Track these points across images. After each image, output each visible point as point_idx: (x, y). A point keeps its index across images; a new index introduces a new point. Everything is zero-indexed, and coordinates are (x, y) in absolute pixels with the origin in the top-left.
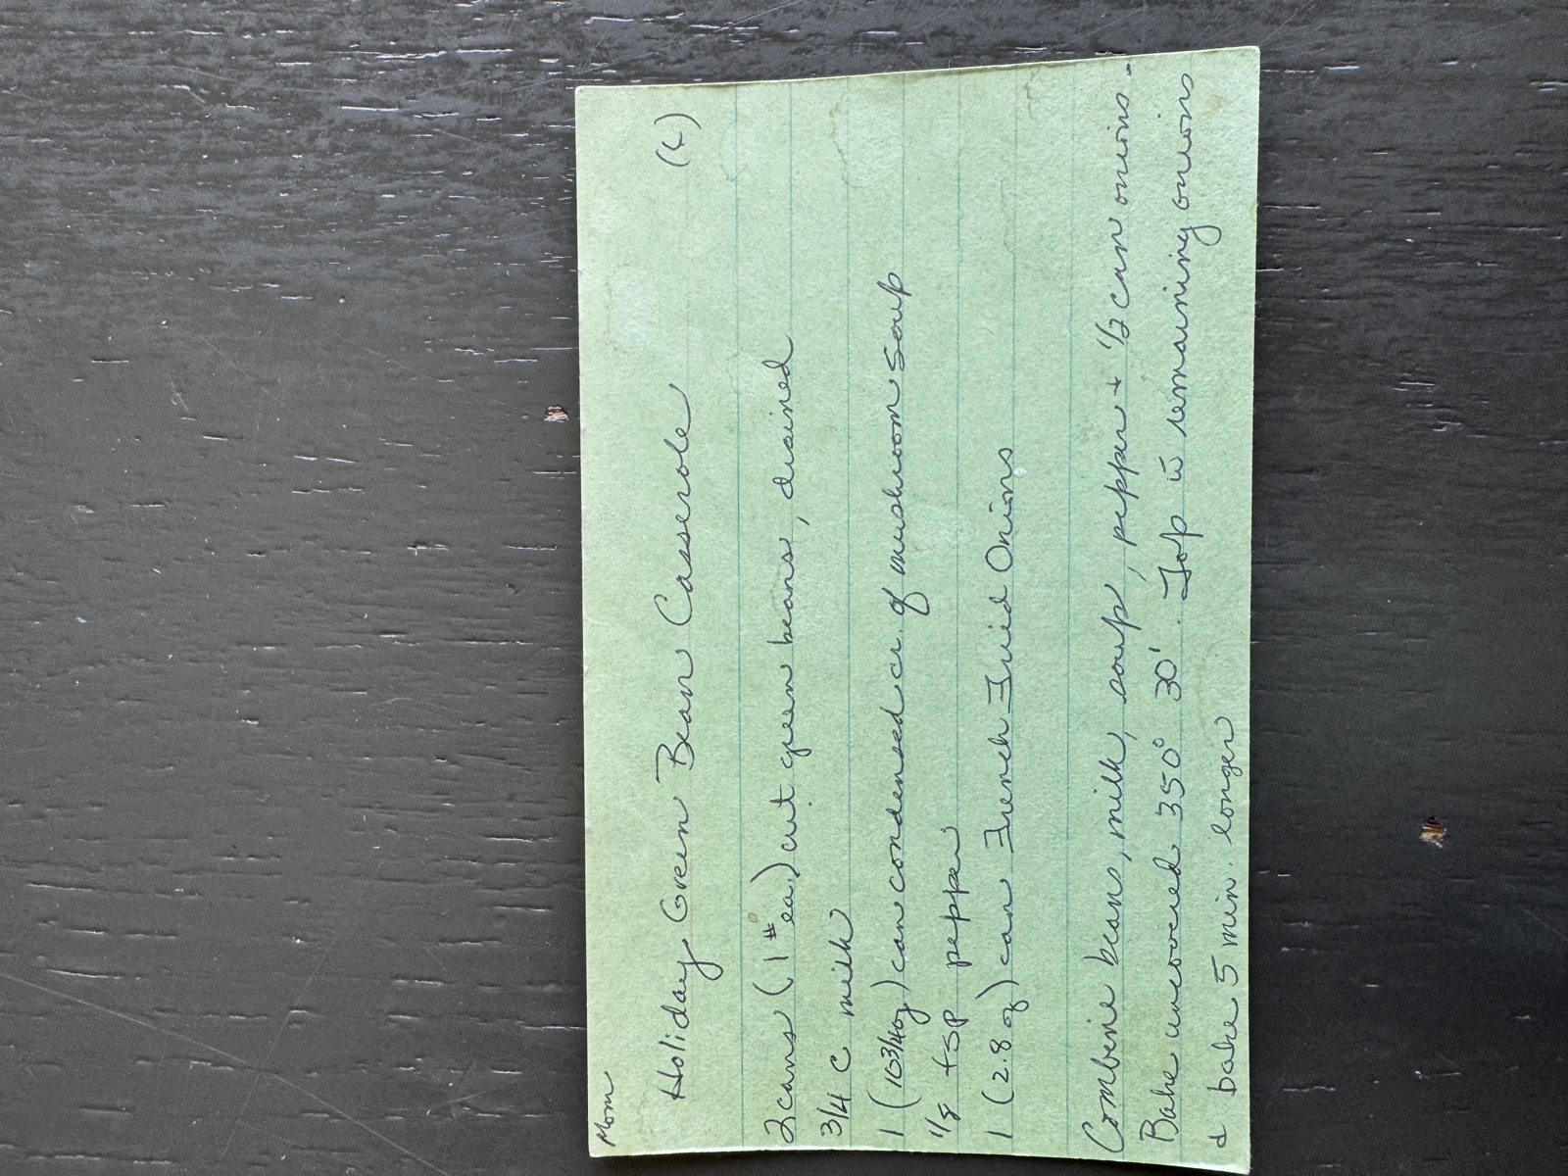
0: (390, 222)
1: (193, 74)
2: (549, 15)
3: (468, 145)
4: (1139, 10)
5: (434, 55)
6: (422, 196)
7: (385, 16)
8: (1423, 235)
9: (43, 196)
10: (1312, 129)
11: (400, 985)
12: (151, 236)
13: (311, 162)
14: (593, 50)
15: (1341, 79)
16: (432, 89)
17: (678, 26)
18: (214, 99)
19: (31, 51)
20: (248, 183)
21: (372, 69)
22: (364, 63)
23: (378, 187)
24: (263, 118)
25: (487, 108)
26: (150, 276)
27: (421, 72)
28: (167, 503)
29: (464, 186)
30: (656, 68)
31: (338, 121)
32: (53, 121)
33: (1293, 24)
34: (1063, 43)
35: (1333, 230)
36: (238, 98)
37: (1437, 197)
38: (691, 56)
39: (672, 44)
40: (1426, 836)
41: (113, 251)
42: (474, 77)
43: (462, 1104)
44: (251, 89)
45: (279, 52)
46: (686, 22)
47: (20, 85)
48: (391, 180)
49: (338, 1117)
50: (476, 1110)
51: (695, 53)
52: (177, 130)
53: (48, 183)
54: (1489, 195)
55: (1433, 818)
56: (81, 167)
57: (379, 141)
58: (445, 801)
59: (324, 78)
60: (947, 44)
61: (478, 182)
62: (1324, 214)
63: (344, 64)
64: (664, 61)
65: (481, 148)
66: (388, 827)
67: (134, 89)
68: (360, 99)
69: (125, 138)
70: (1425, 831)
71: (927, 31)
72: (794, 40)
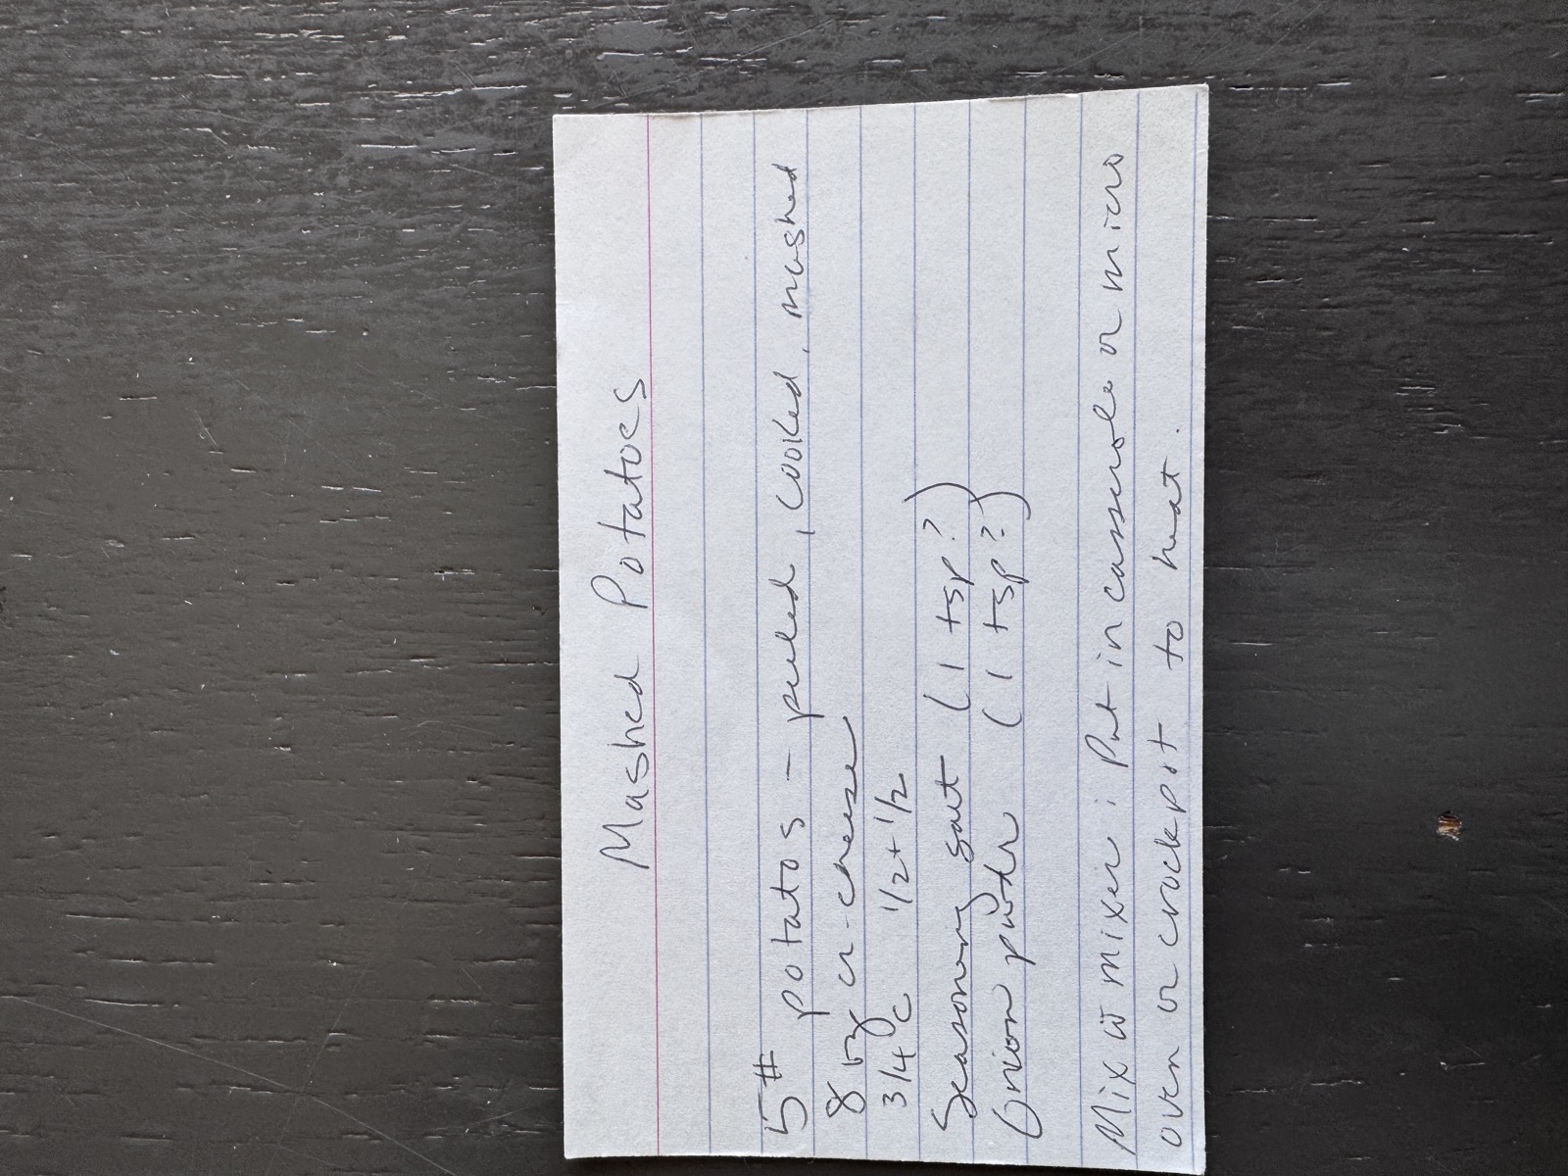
0: (411, 255)
1: (215, 117)
2: (561, 52)
3: (485, 179)
4: (1136, 33)
5: (450, 93)
6: (438, 230)
7: (402, 57)
8: (1421, 244)
9: (69, 239)
10: (1306, 144)
11: (437, 1005)
12: (175, 275)
13: (332, 199)
14: (606, 86)
15: (1335, 96)
16: (448, 126)
17: (688, 60)
18: (236, 140)
19: (54, 98)
20: (272, 221)
21: (390, 108)
22: (382, 102)
23: (397, 223)
24: (285, 158)
25: (503, 143)
26: (175, 314)
27: (438, 109)
28: (196, 535)
29: (483, 220)
30: (667, 101)
31: (358, 158)
32: (79, 166)
33: (1285, 43)
34: (1063, 66)
35: (1331, 241)
36: (261, 138)
37: (1430, 207)
38: (701, 88)
39: (682, 77)
40: (1443, 830)
41: (138, 290)
42: (489, 113)
43: (501, 1122)
44: (273, 130)
45: (299, 93)
46: (695, 55)
47: (45, 131)
48: (410, 215)
49: (379, 1138)
50: (515, 1127)
51: (705, 85)
52: (200, 171)
53: (73, 226)
54: (1479, 203)
55: (1449, 812)
56: (106, 209)
57: (398, 178)
58: (478, 821)
59: (342, 117)
60: (949, 70)
61: (497, 215)
62: (1320, 226)
63: (362, 103)
64: (675, 94)
65: (498, 181)
66: (421, 849)
67: (157, 132)
68: (378, 135)
69: (148, 180)
70: (1442, 825)
71: (930, 60)
72: (801, 70)
